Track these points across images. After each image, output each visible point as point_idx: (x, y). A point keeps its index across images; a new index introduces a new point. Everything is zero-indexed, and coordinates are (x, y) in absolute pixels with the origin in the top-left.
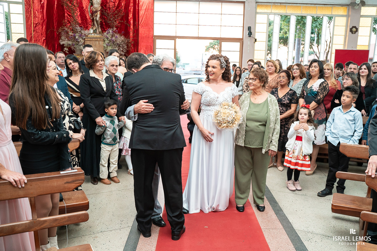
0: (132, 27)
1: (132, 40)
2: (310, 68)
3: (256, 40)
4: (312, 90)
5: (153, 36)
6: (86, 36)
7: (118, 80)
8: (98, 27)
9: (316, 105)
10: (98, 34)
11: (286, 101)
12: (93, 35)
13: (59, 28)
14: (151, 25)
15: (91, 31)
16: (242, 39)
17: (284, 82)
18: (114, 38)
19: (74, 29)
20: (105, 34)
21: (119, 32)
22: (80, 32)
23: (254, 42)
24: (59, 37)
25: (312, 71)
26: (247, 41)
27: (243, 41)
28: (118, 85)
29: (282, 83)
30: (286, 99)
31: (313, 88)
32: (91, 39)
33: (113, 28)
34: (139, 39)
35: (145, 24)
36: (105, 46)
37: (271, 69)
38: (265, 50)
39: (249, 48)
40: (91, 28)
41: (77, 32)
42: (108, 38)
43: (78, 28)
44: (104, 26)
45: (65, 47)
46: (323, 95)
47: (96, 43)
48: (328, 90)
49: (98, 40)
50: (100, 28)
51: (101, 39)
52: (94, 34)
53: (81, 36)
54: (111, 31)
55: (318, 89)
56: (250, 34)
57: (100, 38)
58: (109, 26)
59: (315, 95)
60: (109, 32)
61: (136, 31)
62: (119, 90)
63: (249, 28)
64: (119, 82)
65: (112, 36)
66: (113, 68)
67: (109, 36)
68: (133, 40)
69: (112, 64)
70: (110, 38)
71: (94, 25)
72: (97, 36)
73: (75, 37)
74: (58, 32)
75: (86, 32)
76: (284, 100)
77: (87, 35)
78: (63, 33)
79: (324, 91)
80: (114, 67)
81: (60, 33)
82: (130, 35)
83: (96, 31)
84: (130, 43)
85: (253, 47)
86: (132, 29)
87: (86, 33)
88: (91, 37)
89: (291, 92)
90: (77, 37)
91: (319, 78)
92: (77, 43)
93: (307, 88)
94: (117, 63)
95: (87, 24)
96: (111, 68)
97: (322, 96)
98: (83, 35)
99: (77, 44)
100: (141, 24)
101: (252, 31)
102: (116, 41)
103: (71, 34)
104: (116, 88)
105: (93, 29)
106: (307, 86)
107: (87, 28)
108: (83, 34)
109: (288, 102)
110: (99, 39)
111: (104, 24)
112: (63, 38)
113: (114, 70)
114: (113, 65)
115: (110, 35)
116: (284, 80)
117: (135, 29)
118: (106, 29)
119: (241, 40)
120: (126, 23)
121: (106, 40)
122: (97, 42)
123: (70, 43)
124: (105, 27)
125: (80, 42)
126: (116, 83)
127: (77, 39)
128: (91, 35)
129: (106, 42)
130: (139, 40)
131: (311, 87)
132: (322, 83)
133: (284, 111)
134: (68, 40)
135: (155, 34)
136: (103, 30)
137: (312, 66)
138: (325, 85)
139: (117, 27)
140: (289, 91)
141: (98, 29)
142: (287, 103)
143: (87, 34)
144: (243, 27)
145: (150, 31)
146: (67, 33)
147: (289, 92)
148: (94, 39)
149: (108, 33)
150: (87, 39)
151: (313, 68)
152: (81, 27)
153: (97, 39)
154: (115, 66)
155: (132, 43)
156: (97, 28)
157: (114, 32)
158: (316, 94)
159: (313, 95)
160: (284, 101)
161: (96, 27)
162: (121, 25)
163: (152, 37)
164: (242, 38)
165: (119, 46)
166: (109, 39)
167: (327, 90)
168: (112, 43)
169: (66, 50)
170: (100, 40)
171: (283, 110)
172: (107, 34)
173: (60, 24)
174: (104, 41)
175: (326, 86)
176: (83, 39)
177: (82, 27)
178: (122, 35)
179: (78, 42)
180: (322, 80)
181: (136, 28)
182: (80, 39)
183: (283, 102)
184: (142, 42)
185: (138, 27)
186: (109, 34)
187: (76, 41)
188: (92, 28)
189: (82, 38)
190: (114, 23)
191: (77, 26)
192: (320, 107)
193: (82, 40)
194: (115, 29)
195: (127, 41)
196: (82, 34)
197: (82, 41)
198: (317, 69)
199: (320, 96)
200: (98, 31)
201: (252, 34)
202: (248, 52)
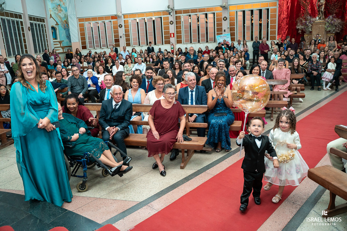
1: (346, 22)
8: (322, 15)
13: (297, 19)
15: (317, 18)
19: (306, 18)
20: (327, 19)
21: (337, 17)
22: (310, 19)
24: (296, 24)
32: (316, 23)
33: (333, 14)
36: (326, 27)
40: (317, 16)
41: (308, 20)
45: (299, 30)
47: (320, 26)
50: (324, 15)
52: (319, 20)
53: (310, 22)
54: (331, 17)
57: (323, 23)
58: (330, 14)
65: (332, 20)
70: (330, 22)
71: (319, 14)
72: (321, 21)
73: (306, 23)
74: (295, 21)
75: (314, 19)
77: (314, 21)
78: (299, 21)
81: (297, 22)
82: (345, 18)
90: (307, 23)
95: (315, 14)
98: (312, 21)
99: (307, 28)
102: (334, 23)
103: (304, 21)
105: (319, 17)
107: (315, 17)
112: (298, 24)
121: (327, 23)
123: (303, 27)
124: (327, 15)
129: (327, 25)
134: (302, 26)
139: (336, 13)
146: (302, 21)
150: (314, 24)
153: (320, 24)
157: (333, 17)
162: (339, 12)
168: (331, 25)
169: (300, 32)
177: (311, 16)
178: (340, 19)
179: (308, 26)
182: (309, 24)
186: (329, 19)
189: (311, 23)
190: (334, 11)
191: (308, 16)
195: (343, 22)
197: (311, 25)
200: (322, 18)
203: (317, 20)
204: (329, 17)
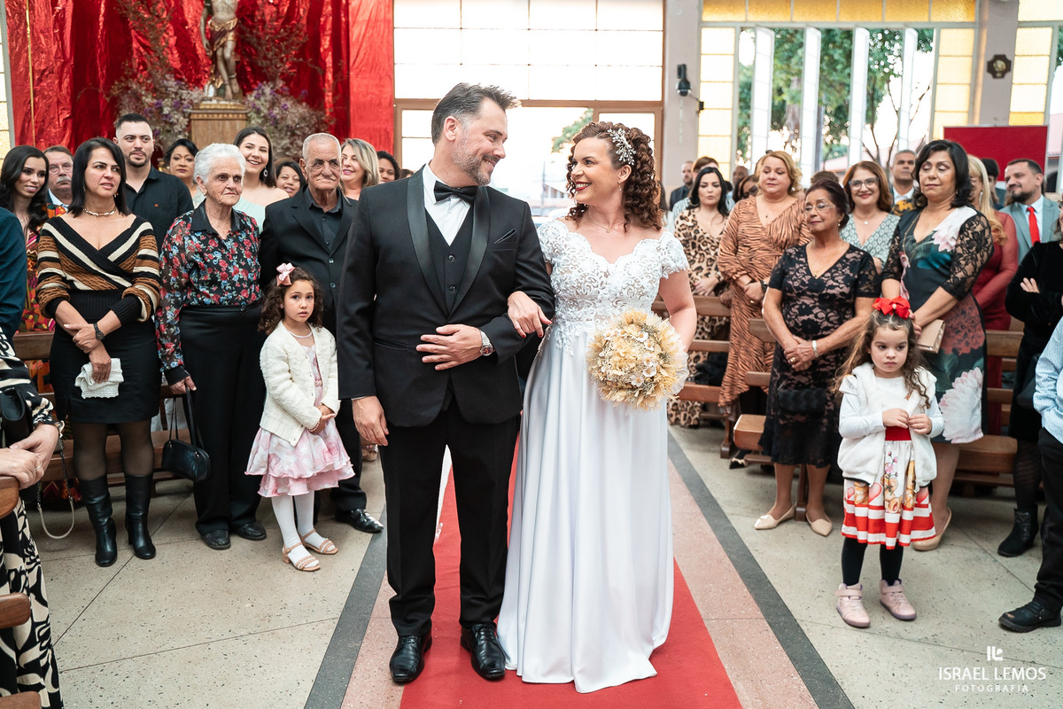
0: (330, 76)
1: (331, 113)
2: (922, 173)
3: (701, 106)
4: (933, 249)
5: (392, 100)
6: (195, 106)
7: (244, 227)
8: (230, 79)
9: (950, 301)
10: (230, 101)
11: (839, 288)
12: (214, 102)
13: (113, 84)
14: (387, 68)
15: (210, 91)
16: (661, 104)
17: (827, 222)
18: (276, 111)
19: (157, 86)
20: (251, 98)
21: (294, 94)
22: (176, 94)
23: (698, 112)
24: (113, 109)
25: (928, 182)
26: (676, 109)
27: (663, 111)
28: (244, 247)
29: (820, 227)
30: (840, 279)
31: (935, 242)
32: (208, 114)
33: (273, 80)
34: (351, 110)
35: (366, 65)
37: (774, 182)
39: (681, 131)
40: (209, 82)
41: (168, 96)
42: (258, 111)
43: (171, 83)
44: (248, 76)
46: (975, 267)
47: (223, 127)
48: (990, 248)
49: (231, 116)
50: (235, 81)
51: (238, 114)
53: (178, 106)
54: (268, 90)
55: (953, 243)
56: (685, 86)
57: (235, 112)
58: (262, 77)
59: (942, 266)
60: (263, 94)
61: (343, 88)
62: (243, 263)
63: (682, 71)
64: (248, 237)
65: (273, 104)
66: (225, 184)
67: (263, 105)
68: (335, 114)
69: (219, 172)
70: (266, 111)
71: (217, 72)
72: (226, 105)
73: (161, 109)
74: (108, 96)
75: (195, 94)
76: (831, 282)
77: (198, 104)
78: (125, 99)
79: (978, 250)
80: (227, 182)
81: (115, 100)
82: (324, 98)
83: (225, 89)
84: (327, 124)
85: (695, 125)
86: (332, 82)
87: (195, 96)
88: (210, 109)
89: (854, 255)
90: (166, 111)
91: (954, 206)
92: (168, 127)
93: (914, 241)
94: (239, 169)
95: (198, 71)
96: (219, 185)
97: (969, 268)
98: (185, 103)
99: (169, 131)
100: (356, 64)
101: (690, 77)
102: (282, 118)
103: (148, 100)
104: (235, 255)
105: (214, 86)
106: (911, 233)
107: (198, 83)
108: (184, 100)
109: (846, 290)
110: (233, 114)
111: (249, 70)
113: (228, 191)
114: (224, 177)
115: (266, 101)
116: (823, 213)
117: (339, 80)
118: (254, 86)
119: (656, 108)
120: (312, 66)
121: (254, 115)
122: (227, 123)
124: (252, 81)
125: (176, 124)
126: (236, 240)
127: (166, 115)
128: (208, 102)
129: (253, 122)
130: (352, 114)
131: (930, 238)
132: (970, 221)
133: (832, 322)
135: (398, 96)
136: (246, 88)
137: (929, 164)
138: (979, 228)
139: (286, 78)
140: (848, 252)
141: (230, 85)
142: (842, 294)
143: (196, 101)
144: (663, 67)
145: (383, 86)
146: (138, 98)
147: (848, 256)
148: (218, 114)
149: (258, 94)
150: (198, 114)
151: (933, 172)
152: (179, 79)
153: (225, 116)
154: (231, 179)
155: (332, 123)
156: (227, 82)
157: (277, 91)
158: (949, 264)
159: (938, 267)
160: (832, 287)
161: (222, 78)
162: (298, 72)
163: (390, 104)
164: (660, 99)
165: (293, 134)
166: (262, 115)
167: (988, 248)
168: (272, 125)
170: (235, 116)
171: (827, 319)
172: (258, 98)
173: (117, 71)
174: (248, 119)
175: (983, 232)
176: (184, 117)
177: (181, 80)
178: (303, 101)
179: (172, 124)
180: (967, 213)
181: (342, 78)
182: (176, 116)
183: (830, 291)
184: (361, 118)
185: (348, 74)
186: (262, 99)
187: (166, 122)
188: (213, 83)
189: (183, 113)
190: (278, 66)
191: (167, 76)
192: (962, 307)
193: (182, 118)
194: (280, 83)
195: (317, 117)
196: (181, 99)
197: (184, 121)
198: (947, 175)
199: (962, 269)
200: (229, 92)
201: (689, 88)
202: (681, 141)
203: (211, 100)
204: (260, 91)
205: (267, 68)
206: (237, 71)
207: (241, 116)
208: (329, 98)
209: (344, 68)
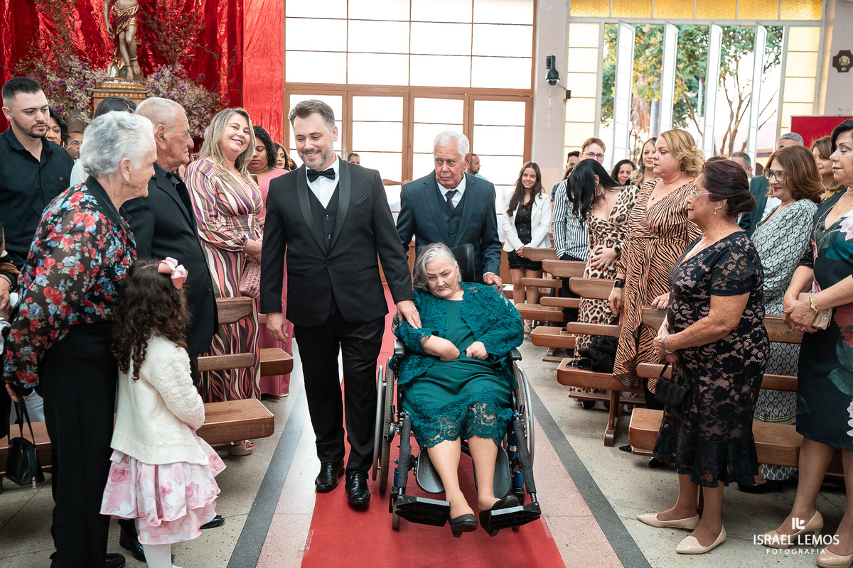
0: (225, 61)
1: (225, 95)
3: (568, 95)
4: (839, 238)
5: (283, 84)
6: (97, 85)
8: (131, 61)
10: (131, 81)
12: (116, 82)
14: (278, 54)
15: (113, 72)
16: (531, 91)
18: (174, 92)
19: (62, 66)
20: (151, 79)
21: (192, 77)
23: (565, 101)
26: (544, 98)
27: (532, 99)
31: (842, 230)
32: (110, 93)
33: (173, 63)
34: (244, 93)
35: (259, 50)
38: (593, 120)
39: (549, 118)
40: (112, 64)
41: (71, 75)
42: (157, 92)
43: (75, 63)
44: (150, 59)
50: (136, 63)
52: (120, 81)
53: (81, 85)
54: (167, 72)
56: (553, 76)
58: (163, 60)
59: (852, 256)
60: (163, 76)
61: (237, 72)
63: (551, 61)
65: (171, 86)
67: (162, 86)
68: (230, 96)
70: (165, 92)
71: (119, 54)
72: (127, 85)
73: (64, 87)
75: (98, 74)
77: (100, 84)
82: (219, 81)
83: (127, 71)
84: (221, 104)
85: (562, 113)
86: (227, 66)
87: (98, 76)
88: (111, 88)
90: (69, 89)
93: (823, 228)
95: (102, 53)
98: (89, 82)
99: (72, 108)
100: (249, 50)
101: (558, 68)
102: (180, 98)
103: (53, 78)
105: (116, 67)
107: (102, 65)
108: (88, 79)
110: (133, 93)
111: (151, 53)
115: (165, 82)
117: (234, 64)
118: (154, 68)
119: (526, 96)
120: (209, 51)
124: (153, 64)
125: (79, 102)
127: (70, 93)
128: (110, 82)
130: (244, 97)
131: (838, 225)
135: (288, 80)
136: (147, 69)
139: (184, 62)
141: (132, 66)
143: (99, 81)
144: (534, 58)
145: (274, 71)
146: (43, 75)
149: (158, 76)
150: (100, 92)
152: (83, 60)
156: (128, 64)
157: (176, 74)
159: (845, 257)
161: (124, 60)
162: (196, 57)
163: (280, 88)
164: (529, 87)
172: (157, 79)
176: (87, 95)
177: (86, 61)
178: (200, 83)
179: (75, 101)
181: (236, 62)
182: (79, 94)
184: (253, 100)
185: (242, 59)
186: (161, 80)
187: (70, 100)
188: (115, 64)
189: (87, 91)
190: (177, 50)
191: (72, 57)
193: (84, 96)
194: (179, 67)
195: (213, 99)
196: (85, 79)
197: (86, 99)
200: (130, 73)
201: (557, 78)
202: (549, 127)
203: (113, 80)
204: (160, 73)
205: (167, 52)
206: (138, 54)
207: (141, 95)
208: (224, 81)
209: (238, 53)
